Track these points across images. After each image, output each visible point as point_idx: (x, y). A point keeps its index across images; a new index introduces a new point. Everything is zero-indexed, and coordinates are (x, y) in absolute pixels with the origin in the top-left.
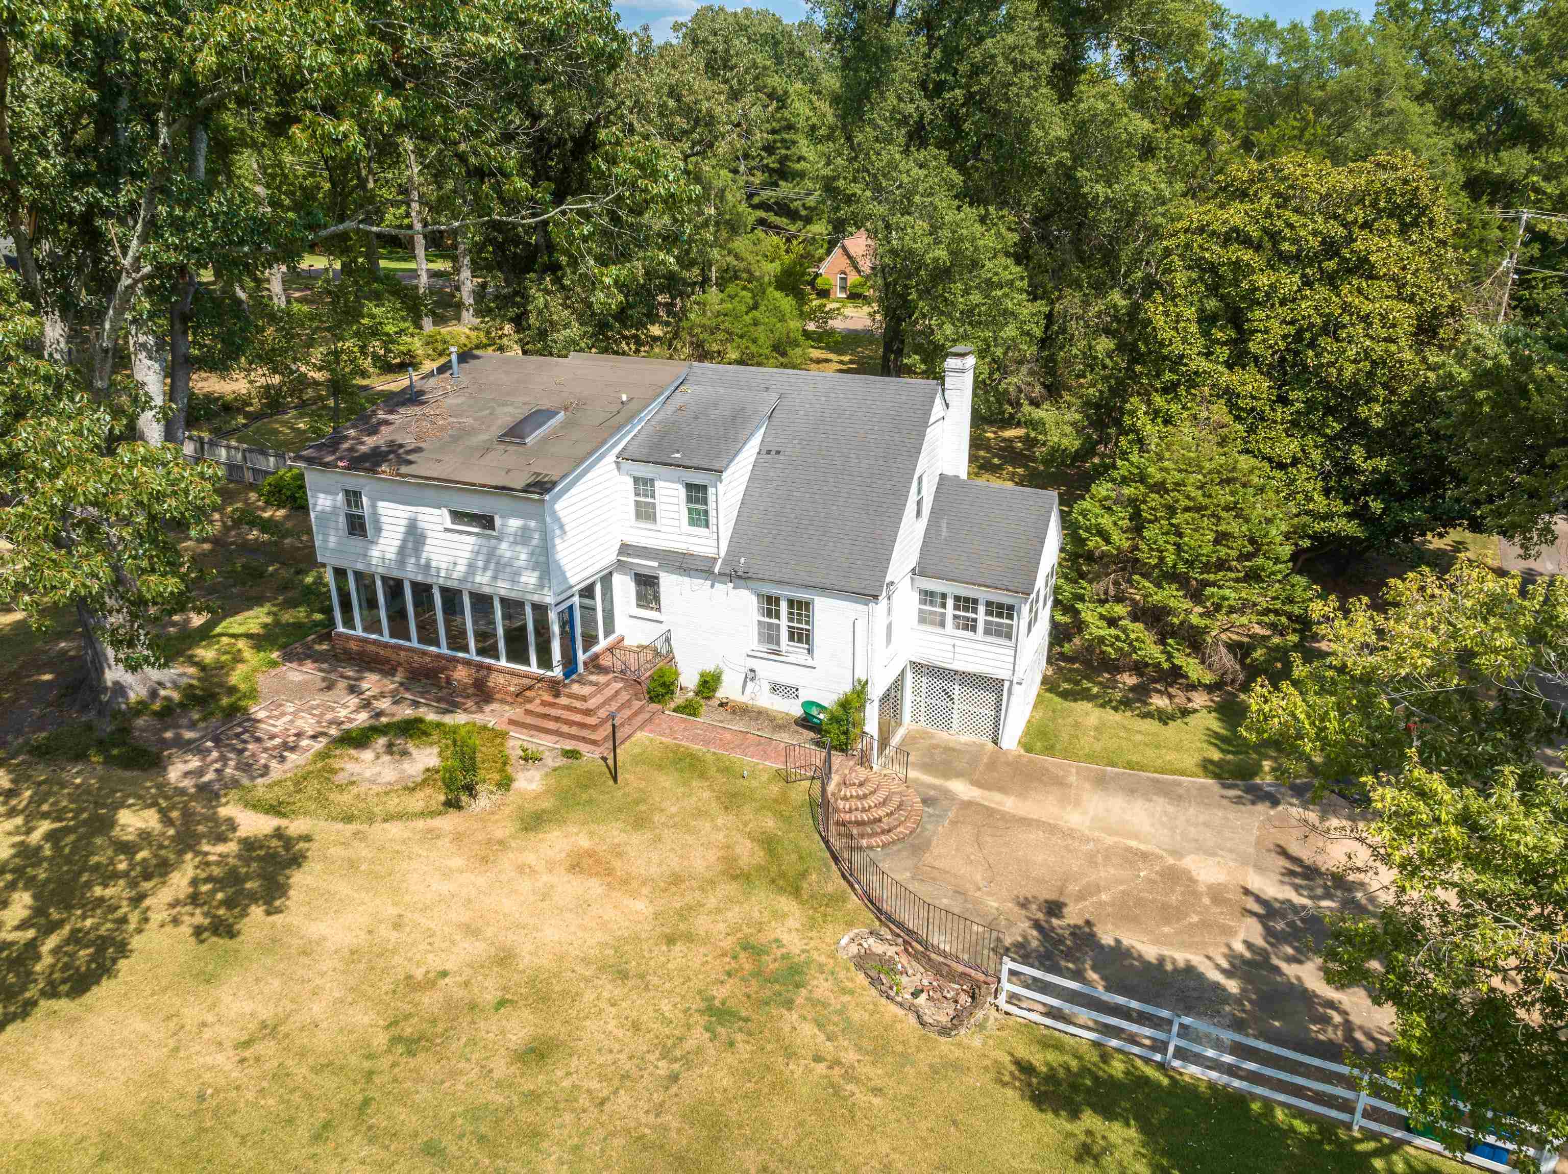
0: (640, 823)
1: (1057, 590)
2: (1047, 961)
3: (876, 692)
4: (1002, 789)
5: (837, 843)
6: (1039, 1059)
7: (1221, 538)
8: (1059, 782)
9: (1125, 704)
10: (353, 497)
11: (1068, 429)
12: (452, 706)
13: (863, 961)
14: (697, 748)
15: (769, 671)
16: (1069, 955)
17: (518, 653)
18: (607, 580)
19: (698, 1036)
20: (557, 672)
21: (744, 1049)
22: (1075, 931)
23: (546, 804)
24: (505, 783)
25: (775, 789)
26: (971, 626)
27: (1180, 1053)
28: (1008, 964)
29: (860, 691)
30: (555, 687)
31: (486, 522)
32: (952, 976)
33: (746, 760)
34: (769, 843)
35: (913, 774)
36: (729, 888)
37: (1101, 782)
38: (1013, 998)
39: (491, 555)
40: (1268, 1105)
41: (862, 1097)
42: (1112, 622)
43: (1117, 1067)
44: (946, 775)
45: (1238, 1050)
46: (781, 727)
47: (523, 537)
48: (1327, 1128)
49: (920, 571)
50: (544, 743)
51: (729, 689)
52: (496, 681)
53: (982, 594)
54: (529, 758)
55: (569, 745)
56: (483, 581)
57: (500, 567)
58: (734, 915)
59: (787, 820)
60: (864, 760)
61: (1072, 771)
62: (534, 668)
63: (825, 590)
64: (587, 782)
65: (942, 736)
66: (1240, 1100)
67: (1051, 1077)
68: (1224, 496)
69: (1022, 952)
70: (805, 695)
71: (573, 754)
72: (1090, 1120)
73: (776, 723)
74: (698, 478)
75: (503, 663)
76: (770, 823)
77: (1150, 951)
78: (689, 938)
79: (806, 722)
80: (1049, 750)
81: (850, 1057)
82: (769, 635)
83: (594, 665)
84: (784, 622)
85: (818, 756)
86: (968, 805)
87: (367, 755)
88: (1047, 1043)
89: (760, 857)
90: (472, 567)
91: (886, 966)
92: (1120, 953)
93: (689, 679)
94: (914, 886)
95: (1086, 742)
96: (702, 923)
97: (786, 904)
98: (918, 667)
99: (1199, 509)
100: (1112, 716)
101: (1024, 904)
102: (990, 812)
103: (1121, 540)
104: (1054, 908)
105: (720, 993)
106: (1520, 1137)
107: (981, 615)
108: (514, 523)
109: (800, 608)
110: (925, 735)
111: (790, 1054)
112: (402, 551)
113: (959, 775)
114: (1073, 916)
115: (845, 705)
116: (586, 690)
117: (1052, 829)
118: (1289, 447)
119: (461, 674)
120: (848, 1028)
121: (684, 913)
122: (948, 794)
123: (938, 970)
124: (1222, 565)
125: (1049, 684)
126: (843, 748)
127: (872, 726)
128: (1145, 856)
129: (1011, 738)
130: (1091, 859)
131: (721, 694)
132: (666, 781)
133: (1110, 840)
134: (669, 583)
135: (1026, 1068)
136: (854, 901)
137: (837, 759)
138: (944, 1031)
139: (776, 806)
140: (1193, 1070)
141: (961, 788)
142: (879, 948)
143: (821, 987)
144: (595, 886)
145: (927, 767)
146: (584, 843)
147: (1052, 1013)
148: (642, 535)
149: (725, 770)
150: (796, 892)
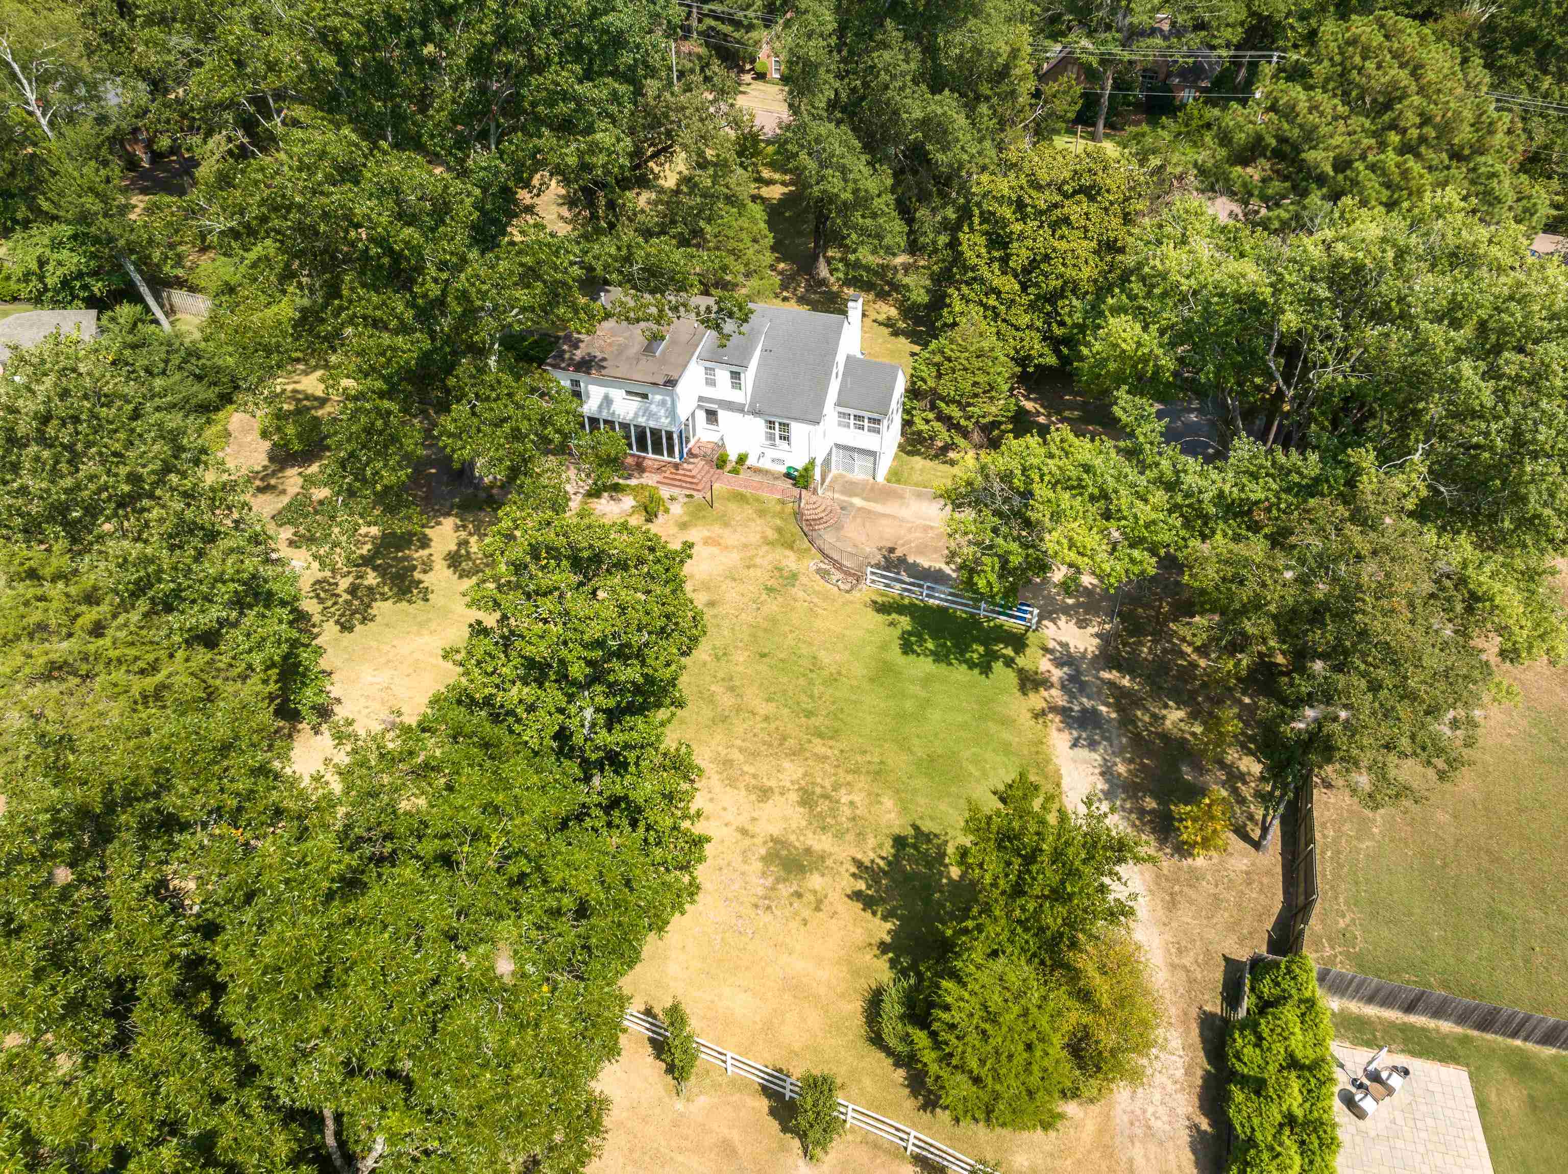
0: (726, 525)
1: (904, 404)
2: (887, 569)
3: (818, 462)
4: (876, 501)
5: (806, 529)
6: (880, 600)
7: (975, 384)
8: (901, 497)
9: (936, 456)
10: (576, 383)
11: (922, 291)
12: (629, 477)
13: (818, 571)
14: (743, 490)
15: (771, 453)
16: (896, 567)
17: (657, 450)
18: (693, 414)
19: (764, 596)
20: (677, 460)
21: (780, 600)
22: (899, 558)
23: (686, 518)
24: (667, 511)
25: (778, 508)
26: (862, 428)
27: (928, 596)
28: (869, 569)
29: (812, 462)
30: (676, 466)
31: (645, 396)
32: (850, 574)
33: (765, 495)
34: (779, 530)
35: (836, 496)
36: (765, 548)
37: (919, 496)
38: (873, 581)
39: (646, 410)
40: (955, 610)
41: (820, 611)
42: (927, 421)
43: (906, 601)
44: (850, 496)
45: (951, 594)
46: (776, 478)
47: (663, 403)
48: (972, 615)
49: (838, 404)
50: (676, 492)
51: (751, 461)
52: (647, 463)
53: (867, 414)
54: (672, 499)
55: (688, 492)
56: (642, 421)
57: (651, 415)
58: (770, 557)
59: (785, 520)
60: (815, 492)
61: (908, 490)
62: (666, 458)
63: (795, 419)
64: (699, 508)
65: (850, 476)
66: (947, 609)
67: (883, 605)
68: (977, 363)
69: (877, 566)
70: (788, 464)
71: (691, 496)
72: (894, 616)
73: (776, 477)
74: (735, 369)
75: (650, 455)
76: (778, 522)
77: (926, 564)
78: (755, 566)
79: (788, 475)
80: (898, 481)
81: (816, 600)
82: (771, 437)
83: (691, 454)
84: (777, 432)
85: (796, 492)
86: (860, 509)
87: (603, 501)
88: (882, 595)
89: (776, 536)
90: (636, 415)
91: (827, 572)
92: (915, 565)
93: (733, 457)
94: (838, 544)
95: (916, 477)
96: (758, 561)
97: (788, 552)
98: (838, 446)
99: (965, 369)
100: (928, 464)
101: (880, 549)
102: (869, 512)
103: (931, 383)
104: (892, 550)
105: (769, 584)
106: (1025, 612)
107: (866, 423)
108: (658, 397)
109: (785, 426)
110: (841, 476)
111: (795, 600)
112: (600, 407)
113: (856, 495)
114: (898, 553)
115: (806, 469)
116: (690, 467)
117: (894, 517)
118: (1025, 320)
119: (630, 460)
120: (814, 592)
121: (751, 558)
122: (852, 505)
123: (845, 573)
124: (976, 395)
125: (901, 448)
126: (806, 487)
127: (817, 476)
128: (932, 528)
129: (881, 478)
130: (910, 530)
131: (749, 462)
132: (732, 506)
133: (918, 522)
134: (722, 414)
135: (875, 602)
136: (814, 551)
137: (804, 492)
138: (847, 592)
139: (780, 514)
140: (931, 601)
141: (857, 502)
142: (823, 566)
143: (803, 579)
144: (715, 550)
145: (843, 492)
146: (707, 534)
147: (887, 585)
148: (709, 392)
149: (757, 500)
150: (792, 548)
